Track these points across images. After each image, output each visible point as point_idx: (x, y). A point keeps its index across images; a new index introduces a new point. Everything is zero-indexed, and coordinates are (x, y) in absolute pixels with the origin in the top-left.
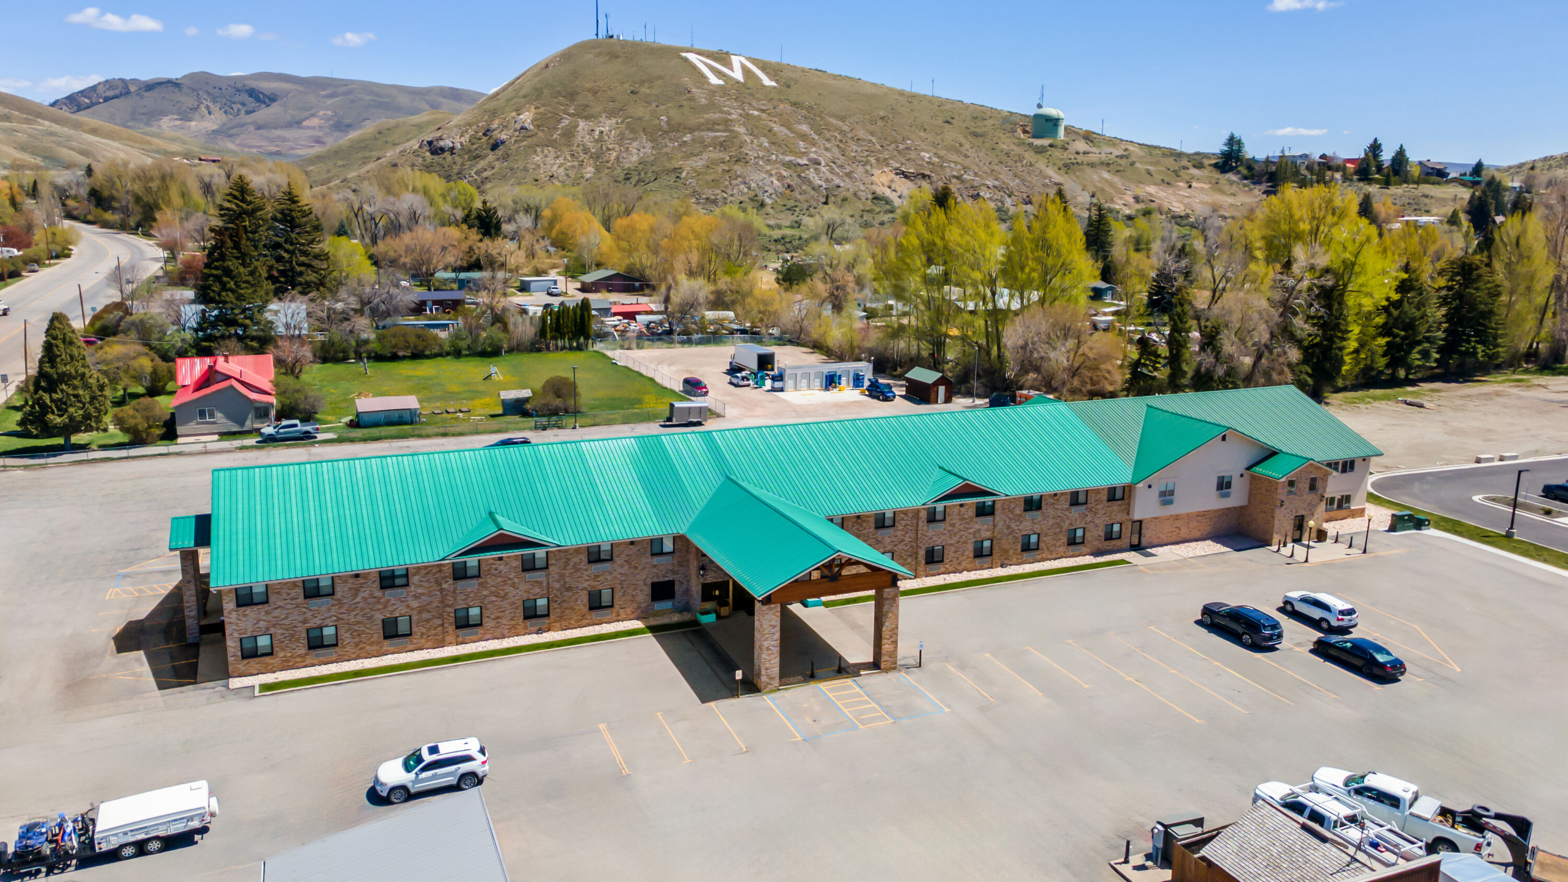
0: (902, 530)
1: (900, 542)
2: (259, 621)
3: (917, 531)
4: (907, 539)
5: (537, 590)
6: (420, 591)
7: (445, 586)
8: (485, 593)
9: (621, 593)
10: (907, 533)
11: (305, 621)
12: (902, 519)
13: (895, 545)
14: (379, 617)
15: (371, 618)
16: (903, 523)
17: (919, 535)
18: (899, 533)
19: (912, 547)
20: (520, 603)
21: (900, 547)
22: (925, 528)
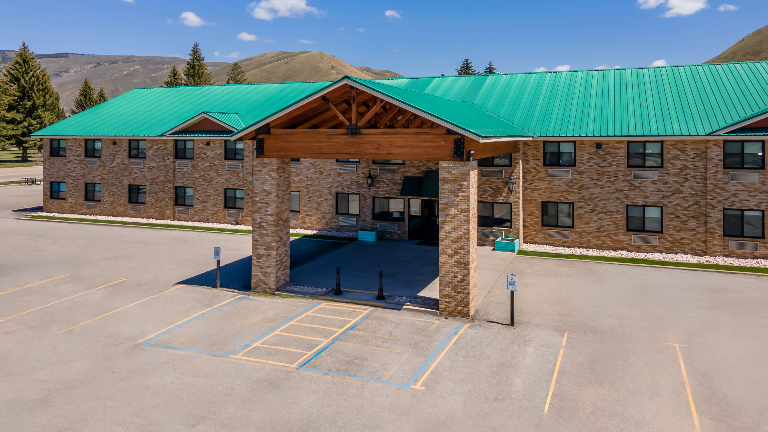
0: (676, 175)
1: (674, 194)
2: (60, 170)
3: (706, 179)
4: (687, 191)
5: (235, 181)
6: (153, 164)
7: (168, 162)
8: (196, 175)
9: (307, 198)
10: (687, 180)
11: (84, 176)
12: (676, 157)
13: (664, 197)
14: (126, 183)
15: (121, 182)
16: (679, 164)
17: (710, 187)
18: (671, 179)
19: (697, 203)
20: (222, 191)
21: (674, 200)
22: (720, 176)
